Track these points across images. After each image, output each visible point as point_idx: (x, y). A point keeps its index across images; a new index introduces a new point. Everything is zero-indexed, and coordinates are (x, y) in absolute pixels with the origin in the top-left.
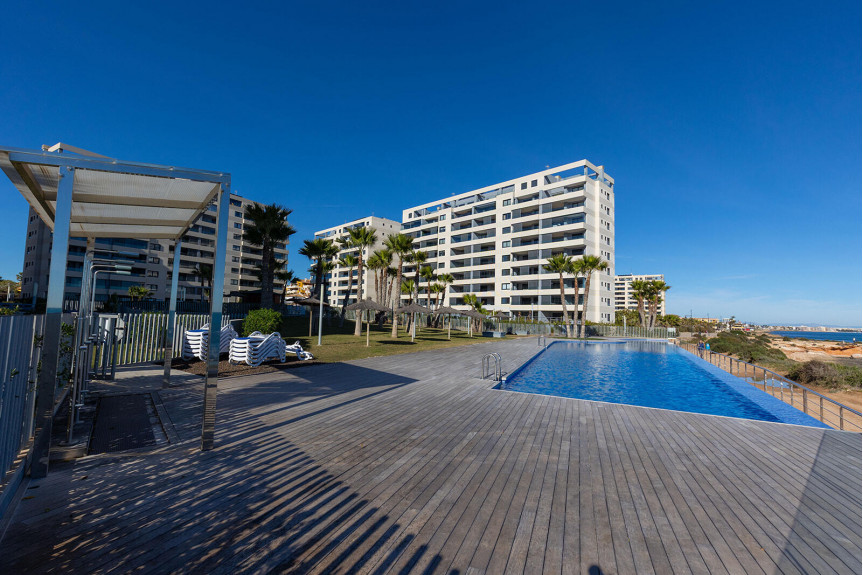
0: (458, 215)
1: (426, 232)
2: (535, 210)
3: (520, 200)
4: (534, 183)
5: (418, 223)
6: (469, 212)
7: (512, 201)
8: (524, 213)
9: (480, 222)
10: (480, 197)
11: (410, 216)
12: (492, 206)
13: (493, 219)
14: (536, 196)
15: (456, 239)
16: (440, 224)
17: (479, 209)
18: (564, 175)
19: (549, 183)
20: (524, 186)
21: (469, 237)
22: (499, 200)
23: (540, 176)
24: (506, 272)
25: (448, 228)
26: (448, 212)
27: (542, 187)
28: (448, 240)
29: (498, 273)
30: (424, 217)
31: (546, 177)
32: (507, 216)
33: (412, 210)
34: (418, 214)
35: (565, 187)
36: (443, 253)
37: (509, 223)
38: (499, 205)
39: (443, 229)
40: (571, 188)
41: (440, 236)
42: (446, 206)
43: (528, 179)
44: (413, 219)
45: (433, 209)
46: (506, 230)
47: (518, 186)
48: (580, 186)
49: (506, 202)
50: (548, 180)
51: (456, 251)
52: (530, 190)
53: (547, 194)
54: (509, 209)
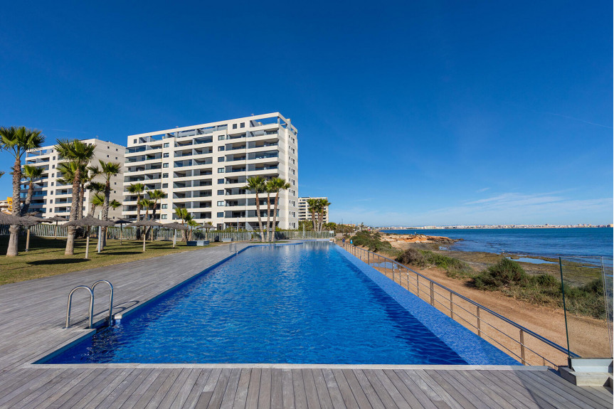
0: (181, 144)
1: (151, 157)
2: (243, 146)
3: (232, 137)
4: (243, 125)
5: (143, 149)
6: (190, 143)
7: (225, 137)
8: (235, 147)
9: (199, 151)
10: (200, 131)
11: (135, 141)
12: (210, 140)
13: (210, 150)
14: (244, 135)
15: (179, 164)
16: (164, 150)
17: (198, 141)
18: (265, 122)
19: (253, 126)
20: (235, 126)
21: (190, 163)
22: (215, 135)
23: (247, 120)
24: (220, 192)
25: (172, 154)
26: (171, 141)
27: (248, 128)
28: (171, 164)
29: (214, 193)
30: (148, 144)
31: (251, 121)
32: (222, 148)
33: (137, 137)
34: (143, 140)
35: (265, 131)
36: (166, 175)
37: (223, 154)
38: (215, 139)
39: (167, 155)
40: (269, 132)
41: (164, 160)
42: (170, 136)
43: (238, 121)
44: (138, 144)
45: (159, 137)
46: (221, 159)
47: (231, 126)
48: (275, 131)
49: (221, 137)
50: (252, 124)
51: (178, 174)
52: (239, 130)
53: (252, 134)
54: (223, 143)
